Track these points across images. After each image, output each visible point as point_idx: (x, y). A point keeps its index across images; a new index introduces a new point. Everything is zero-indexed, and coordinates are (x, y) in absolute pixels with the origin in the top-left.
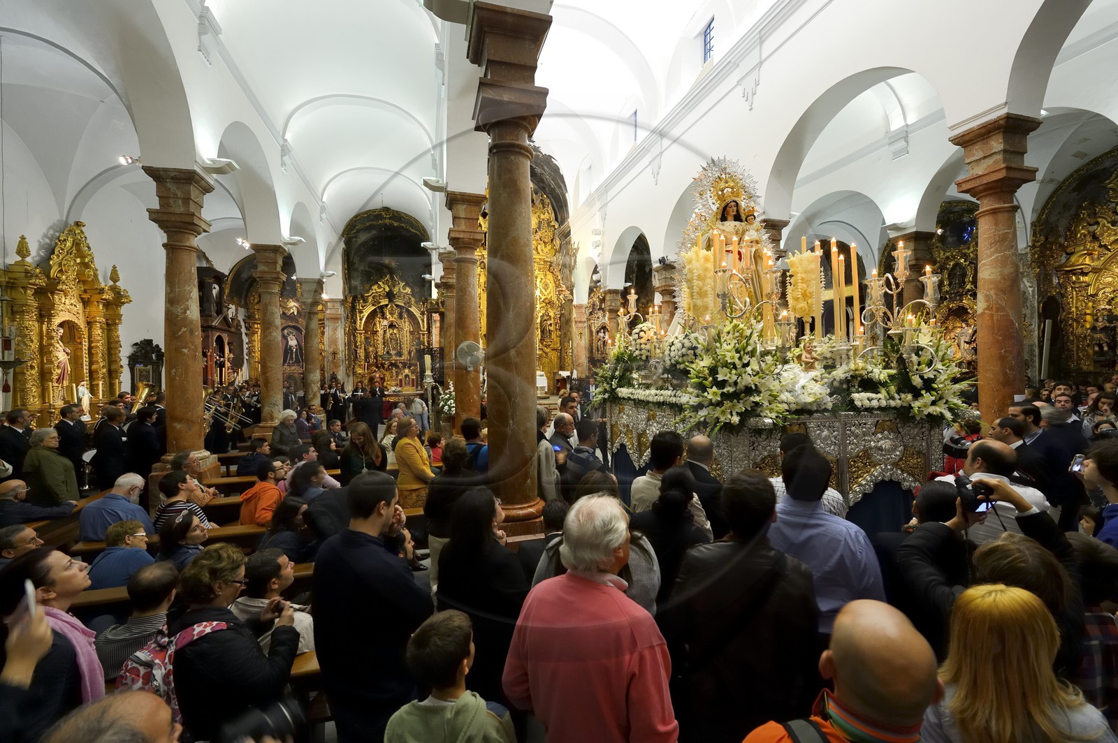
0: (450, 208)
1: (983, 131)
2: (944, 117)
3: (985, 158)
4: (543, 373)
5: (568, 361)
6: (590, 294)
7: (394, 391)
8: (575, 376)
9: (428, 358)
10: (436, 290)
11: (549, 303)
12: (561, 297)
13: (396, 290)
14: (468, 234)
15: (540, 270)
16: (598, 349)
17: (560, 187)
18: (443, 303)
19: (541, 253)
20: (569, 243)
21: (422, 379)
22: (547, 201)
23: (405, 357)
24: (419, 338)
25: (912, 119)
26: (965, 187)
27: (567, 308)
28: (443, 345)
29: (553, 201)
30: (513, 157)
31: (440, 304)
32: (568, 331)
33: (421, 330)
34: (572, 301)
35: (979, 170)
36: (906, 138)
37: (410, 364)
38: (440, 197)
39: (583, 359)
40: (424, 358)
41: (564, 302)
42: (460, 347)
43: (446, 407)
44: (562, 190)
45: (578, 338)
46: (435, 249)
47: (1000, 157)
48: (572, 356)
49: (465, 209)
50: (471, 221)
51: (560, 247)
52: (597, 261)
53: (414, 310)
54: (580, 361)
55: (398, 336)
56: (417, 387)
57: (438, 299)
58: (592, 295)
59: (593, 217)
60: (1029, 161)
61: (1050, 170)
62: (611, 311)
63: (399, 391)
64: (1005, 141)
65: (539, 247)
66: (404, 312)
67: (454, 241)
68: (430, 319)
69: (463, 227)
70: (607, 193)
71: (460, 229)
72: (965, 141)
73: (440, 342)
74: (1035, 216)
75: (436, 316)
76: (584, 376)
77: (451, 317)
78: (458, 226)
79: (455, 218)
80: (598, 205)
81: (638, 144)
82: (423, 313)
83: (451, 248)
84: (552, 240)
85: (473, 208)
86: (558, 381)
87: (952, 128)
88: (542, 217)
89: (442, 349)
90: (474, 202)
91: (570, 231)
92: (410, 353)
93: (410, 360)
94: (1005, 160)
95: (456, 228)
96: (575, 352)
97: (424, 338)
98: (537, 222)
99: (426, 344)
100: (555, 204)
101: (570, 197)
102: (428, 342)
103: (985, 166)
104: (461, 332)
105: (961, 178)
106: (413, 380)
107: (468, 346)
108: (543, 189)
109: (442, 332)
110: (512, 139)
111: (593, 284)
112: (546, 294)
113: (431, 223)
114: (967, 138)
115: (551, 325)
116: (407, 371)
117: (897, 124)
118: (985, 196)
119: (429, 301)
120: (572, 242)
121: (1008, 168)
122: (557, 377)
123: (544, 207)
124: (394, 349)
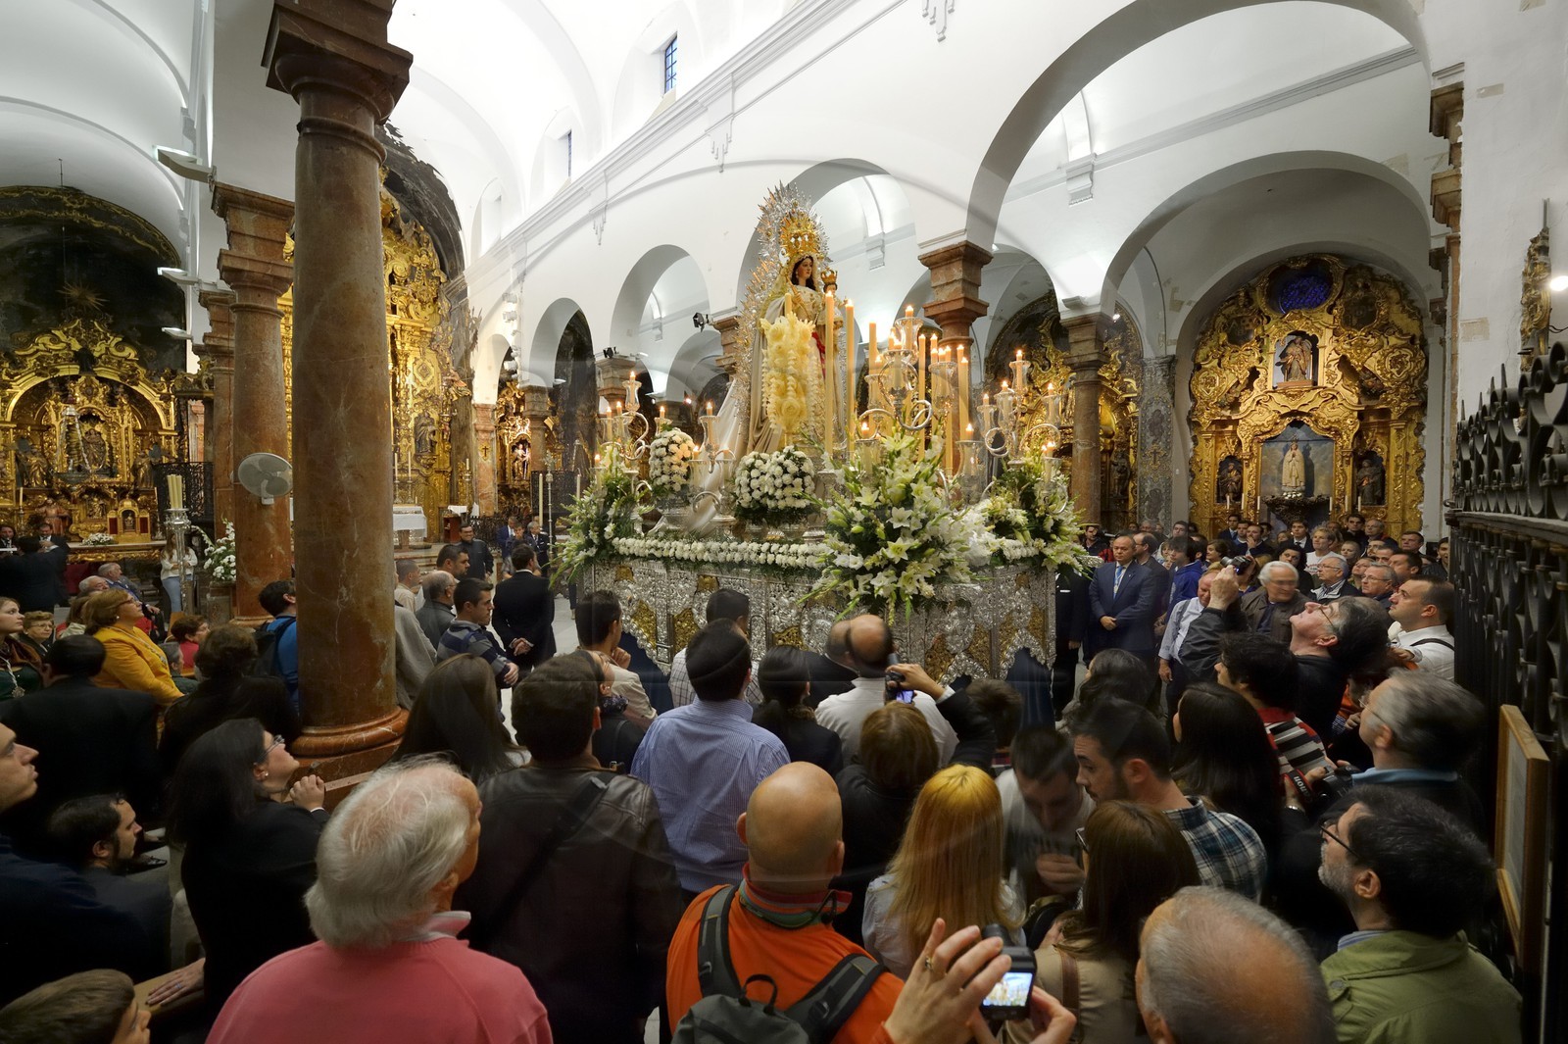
0: (222, 214)
1: (946, 255)
2: (914, 233)
3: (947, 284)
4: (420, 508)
5: (464, 489)
6: (500, 390)
7: (95, 542)
8: (476, 512)
9: (175, 483)
10: (197, 358)
11: (429, 398)
12: (452, 390)
13: (98, 350)
14: (262, 265)
15: (413, 343)
16: (514, 473)
17: (448, 219)
18: (210, 382)
19: (415, 318)
20: (465, 307)
21: (163, 519)
22: (426, 236)
23: (123, 477)
24: (158, 444)
25: (889, 228)
26: (932, 312)
27: (462, 409)
28: (210, 459)
29: (436, 238)
30: (344, 150)
31: (205, 385)
32: (464, 444)
33: (161, 429)
34: (471, 398)
35: (943, 296)
36: (882, 247)
37: (135, 490)
38: (200, 191)
39: (489, 486)
40: (166, 481)
41: (456, 398)
42: (245, 462)
43: (219, 570)
44: (452, 224)
45: (481, 455)
46: (192, 283)
47: (959, 285)
48: (470, 482)
49: (255, 221)
50: (268, 244)
51: (450, 312)
52: (511, 341)
53: (142, 389)
54: (485, 490)
55: (104, 437)
56: (153, 533)
57: (199, 375)
58: (504, 392)
59: (503, 275)
60: (983, 295)
61: (1000, 308)
62: (533, 418)
63: (110, 542)
64: (965, 270)
65: (411, 307)
66: (120, 392)
67: (228, 273)
68: (182, 411)
69: (250, 251)
70: (526, 242)
71: (243, 254)
72: (932, 262)
73: (205, 453)
74: (988, 352)
75: (197, 406)
76: (490, 513)
77: (227, 409)
78: (240, 249)
79: (232, 234)
80: (512, 258)
81: (573, 180)
82: (166, 398)
83: (224, 286)
84: (435, 300)
85: (273, 222)
86: (447, 520)
87: (922, 245)
88: (417, 260)
89: (208, 466)
90: (274, 212)
91: (466, 290)
92: (135, 470)
93: (135, 484)
94: (964, 290)
95: (235, 252)
96: (475, 476)
97: (169, 444)
98: (407, 266)
99: (175, 454)
100: (439, 244)
101: (465, 236)
102: (180, 451)
103: (948, 292)
104: (247, 437)
105: (930, 301)
106: (144, 520)
107: (261, 462)
108: (419, 216)
109: (211, 435)
110: (344, 119)
111: (505, 376)
112: (425, 383)
113: (183, 236)
114: (933, 260)
115: (434, 433)
116: (128, 504)
117: (874, 230)
118: (947, 325)
119: (179, 377)
120: (470, 307)
121: (966, 299)
122: (446, 515)
123: (420, 246)
124: (95, 461)
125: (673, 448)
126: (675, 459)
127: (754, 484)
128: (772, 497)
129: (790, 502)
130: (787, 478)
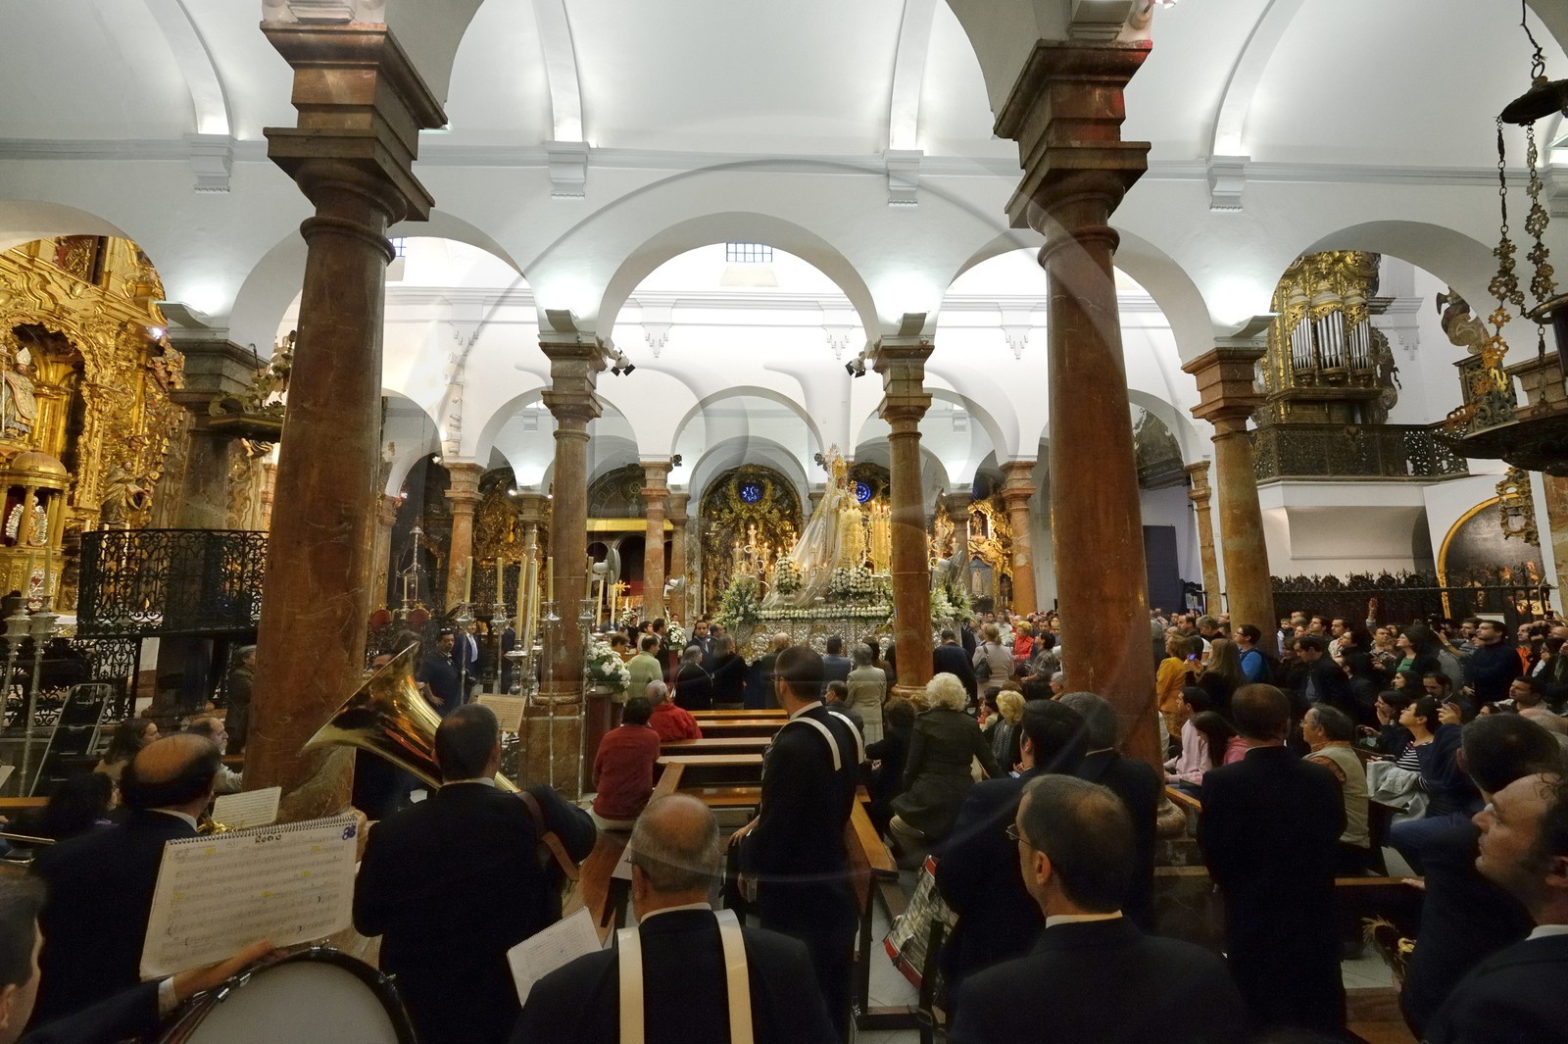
125: (791, 565)
126: (793, 570)
127: (844, 582)
128: (855, 587)
129: (864, 589)
130: (863, 579)
